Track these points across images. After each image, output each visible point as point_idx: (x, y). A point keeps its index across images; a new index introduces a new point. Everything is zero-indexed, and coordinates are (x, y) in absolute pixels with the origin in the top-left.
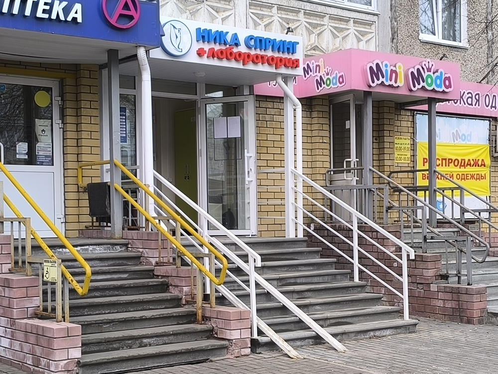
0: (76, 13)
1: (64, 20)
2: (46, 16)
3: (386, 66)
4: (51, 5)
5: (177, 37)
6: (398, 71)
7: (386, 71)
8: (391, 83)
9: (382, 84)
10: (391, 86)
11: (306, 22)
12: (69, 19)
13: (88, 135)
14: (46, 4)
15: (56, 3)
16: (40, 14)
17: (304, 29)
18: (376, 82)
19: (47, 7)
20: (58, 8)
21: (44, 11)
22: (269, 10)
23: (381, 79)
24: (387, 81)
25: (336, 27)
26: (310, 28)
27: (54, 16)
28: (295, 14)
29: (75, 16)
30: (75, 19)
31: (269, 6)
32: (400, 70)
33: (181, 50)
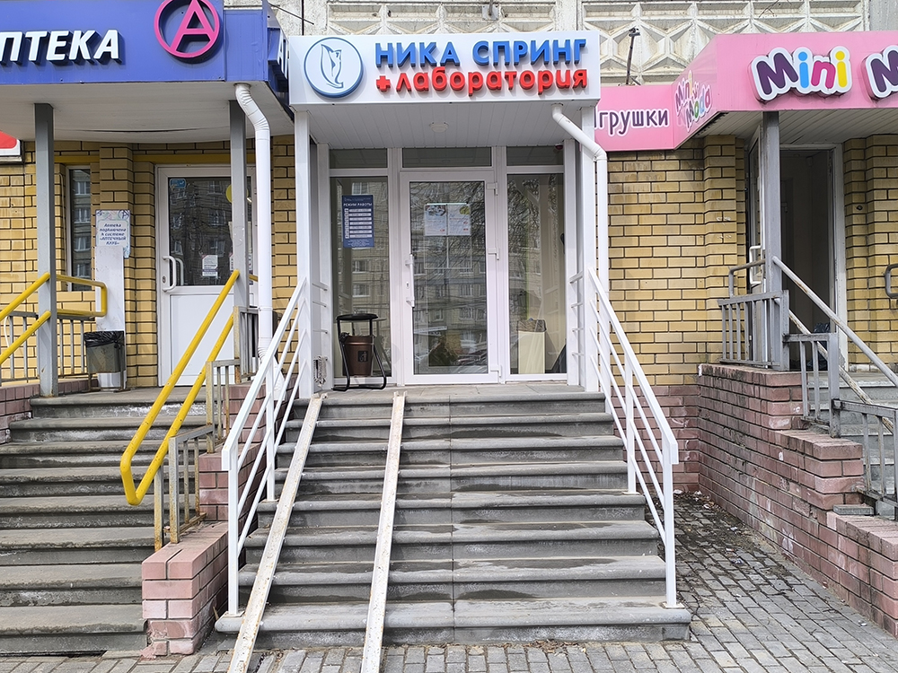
0: (109, 44)
1: (89, 58)
2: (61, 57)
3: (803, 56)
4: (69, 39)
5: (333, 65)
6: (835, 62)
7: (804, 67)
8: (816, 89)
9: (793, 91)
10: (817, 95)
11: (702, 20)
12: (98, 55)
13: (284, 237)
14: (60, 39)
15: (77, 34)
16: (51, 55)
17: (698, 32)
18: (776, 90)
19: (63, 44)
20: (79, 42)
21: (59, 50)
22: (628, 13)
23: (789, 84)
24: (804, 85)
25: (768, 19)
26: (711, 29)
27: (73, 55)
28: (682, 12)
29: (108, 49)
30: (107, 55)
31: (626, 6)
32: (842, 59)
33: (340, 85)
